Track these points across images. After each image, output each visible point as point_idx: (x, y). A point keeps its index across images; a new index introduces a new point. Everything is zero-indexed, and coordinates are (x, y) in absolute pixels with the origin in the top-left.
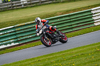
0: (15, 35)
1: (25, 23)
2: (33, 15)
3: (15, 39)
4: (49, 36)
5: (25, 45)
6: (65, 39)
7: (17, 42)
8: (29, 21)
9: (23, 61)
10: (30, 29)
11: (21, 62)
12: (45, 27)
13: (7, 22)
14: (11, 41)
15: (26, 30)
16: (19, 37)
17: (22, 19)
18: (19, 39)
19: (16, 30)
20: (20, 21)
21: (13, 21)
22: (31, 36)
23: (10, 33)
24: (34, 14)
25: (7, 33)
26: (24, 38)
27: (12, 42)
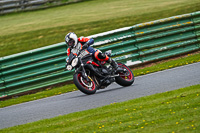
0: (134, 44)
1: (155, 22)
2: (170, 5)
3: (133, 52)
4: (92, 71)
5: (153, 66)
6: (129, 77)
7: (138, 58)
8: (161, 16)
9: (150, 98)
10: (165, 34)
11: (145, 100)
12: (86, 53)
13: (118, 19)
14: (127, 57)
15: (156, 36)
16: (142, 50)
17: (148, 12)
18: (141, 53)
19: (137, 34)
20: (145, 17)
21: (129, 17)
22: (165, 48)
23: (124, 40)
24: (171, 3)
25: (118, 41)
26: (152, 51)
27: (129, 59)
